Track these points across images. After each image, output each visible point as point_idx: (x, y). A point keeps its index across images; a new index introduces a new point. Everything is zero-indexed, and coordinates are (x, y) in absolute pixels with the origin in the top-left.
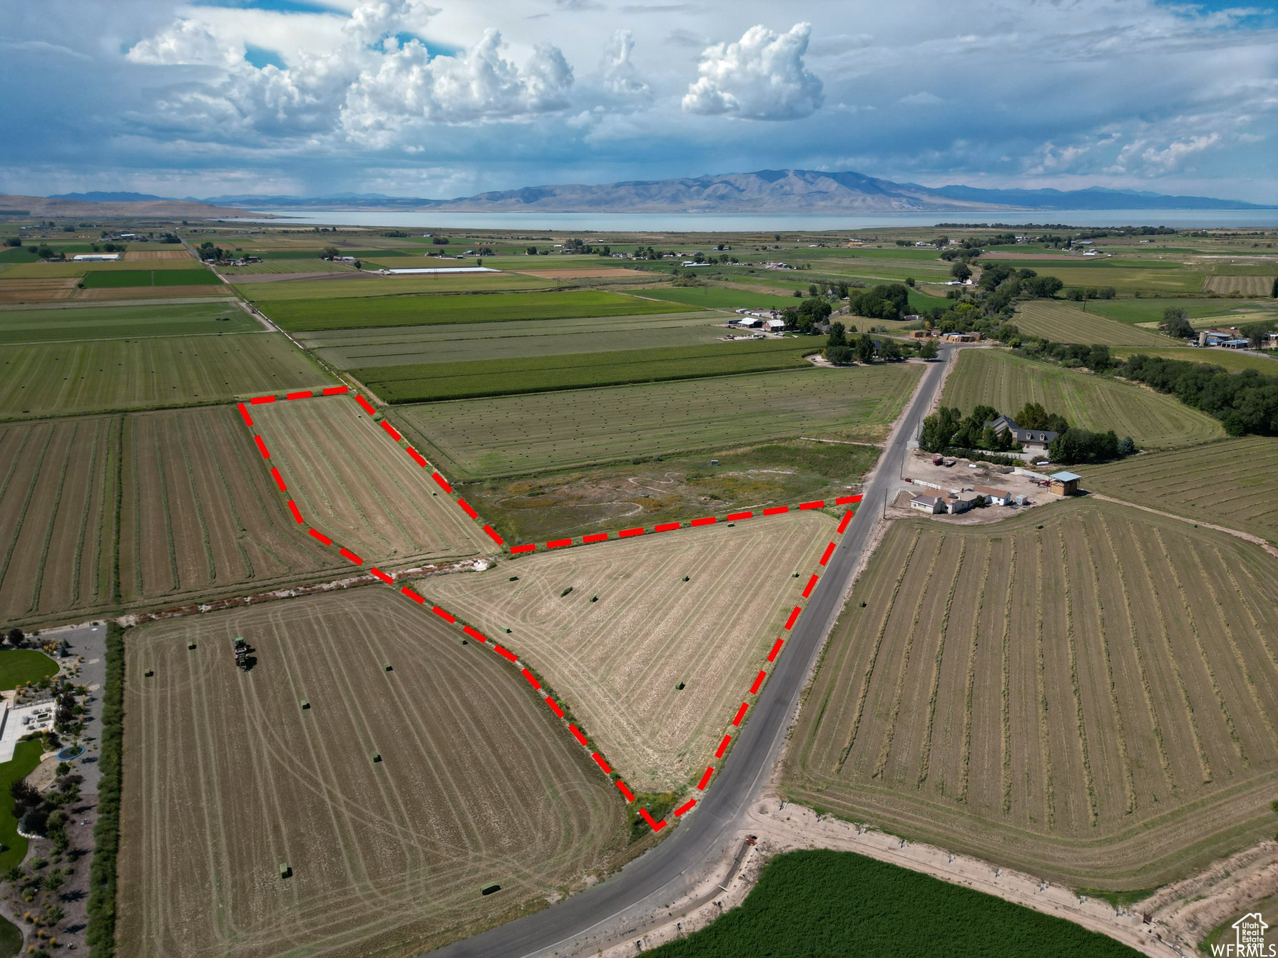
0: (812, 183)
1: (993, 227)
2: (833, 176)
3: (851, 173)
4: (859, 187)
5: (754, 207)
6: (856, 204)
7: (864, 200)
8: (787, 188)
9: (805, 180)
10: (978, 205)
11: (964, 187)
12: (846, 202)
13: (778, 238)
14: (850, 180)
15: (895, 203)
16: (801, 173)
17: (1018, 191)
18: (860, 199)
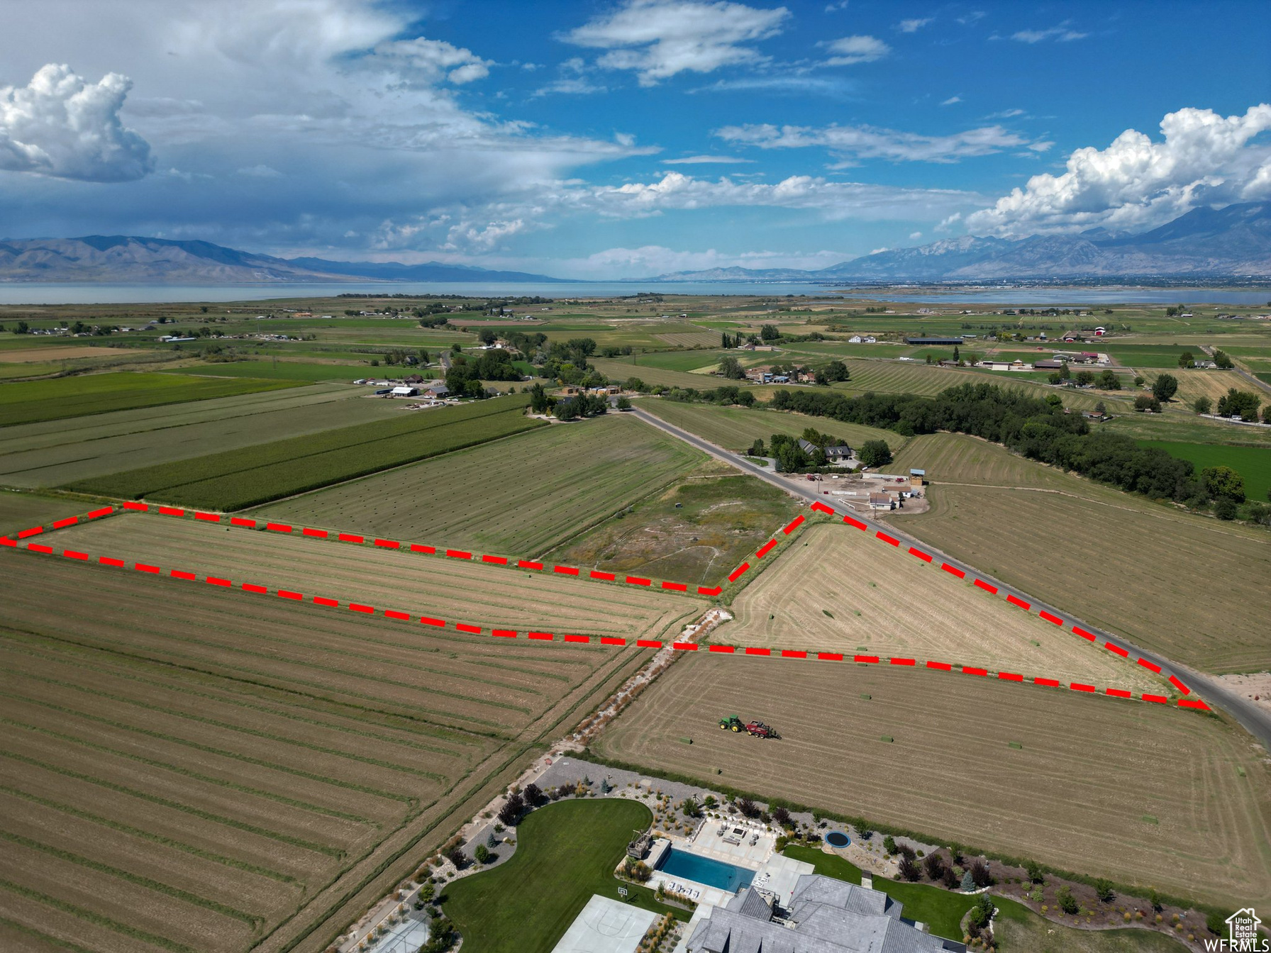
0: (156, 251)
1: (394, 297)
2: (181, 244)
3: (199, 242)
4: (210, 256)
5: (91, 276)
6: (214, 274)
7: (222, 270)
8: (126, 256)
9: (147, 248)
10: (338, 276)
11: (315, 260)
12: (202, 272)
13: (205, 310)
14: (201, 249)
15: (257, 274)
16: (143, 241)
17: (367, 263)
18: (218, 270)
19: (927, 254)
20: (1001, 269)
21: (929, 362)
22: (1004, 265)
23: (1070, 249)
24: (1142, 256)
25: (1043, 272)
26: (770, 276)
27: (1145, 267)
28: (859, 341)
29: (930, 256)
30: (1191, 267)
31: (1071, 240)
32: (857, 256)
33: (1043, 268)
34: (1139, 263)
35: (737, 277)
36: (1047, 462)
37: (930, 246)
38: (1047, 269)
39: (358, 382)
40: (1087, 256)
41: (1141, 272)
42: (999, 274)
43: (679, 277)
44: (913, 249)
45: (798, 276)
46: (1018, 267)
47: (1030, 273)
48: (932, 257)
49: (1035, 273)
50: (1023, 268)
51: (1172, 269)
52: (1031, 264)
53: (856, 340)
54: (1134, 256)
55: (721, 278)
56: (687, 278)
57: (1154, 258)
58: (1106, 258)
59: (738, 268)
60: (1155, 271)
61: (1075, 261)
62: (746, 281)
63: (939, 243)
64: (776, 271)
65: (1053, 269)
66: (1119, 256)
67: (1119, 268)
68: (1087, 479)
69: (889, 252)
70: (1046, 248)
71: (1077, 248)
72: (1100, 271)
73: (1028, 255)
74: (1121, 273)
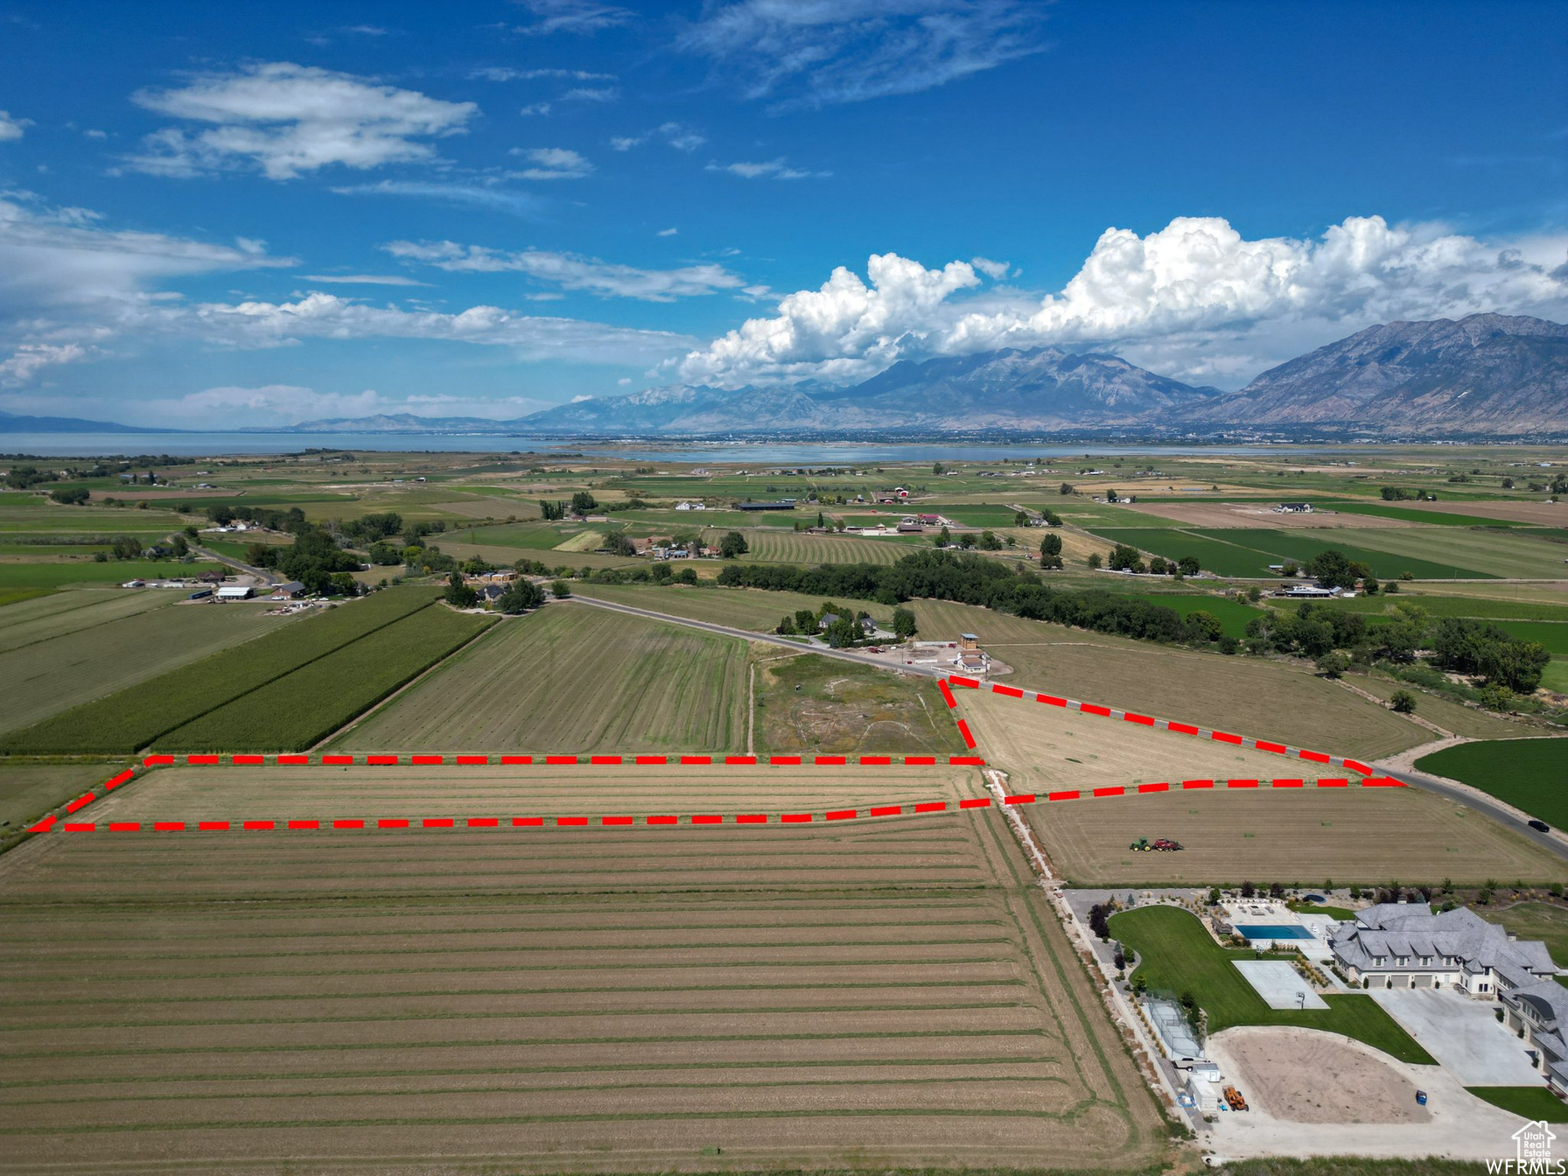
19: (637, 403)
20: (721, 422)
21: (797, 529)
22: (722, 417)
23: (787, 402)
24: (856, 410)
25: (763, 426)
26: (451, 426)
27: (860, 422)
28: (688, 508)
29: (641, 405)
30: (901, 422)
31: (785, 392)
32: (557, 405)
33: (764, 421)
34: (854, 418)
35: (407, 427)
36: (1046, 619)
37: (640, 394)
38: (767, 422)
39: (131, 584)
40: (804, 409)
41: (857, 427)
42: (720, 428)
43: (325, 427)
44: (621, 398)
45: (488, 427)
46: (736, 420)
47: (750, 427)
48: (643, 407)
49: (755, 427)
50: (743, 421)
51: (885, 424)
52: (752, 417)
53: (684, 507)
54: (849, 410)
55: (386, 428)
56: (337, 427)
57: (868, 413)
58: (823, 412)
59: (408, 416)
60: (869, 426)
61: (793, 415)
62: (421, 432)
63: (649, 392)
64: (457, 419)
65: (772, 423)
66: (834, 409)
67: (836, 423)
68: (1093, 631)
69: (595, 400)
70: (763, 400)
71: (793, 400)
72: (819, 426)
73: (745, 408)
74: (839, 428)
